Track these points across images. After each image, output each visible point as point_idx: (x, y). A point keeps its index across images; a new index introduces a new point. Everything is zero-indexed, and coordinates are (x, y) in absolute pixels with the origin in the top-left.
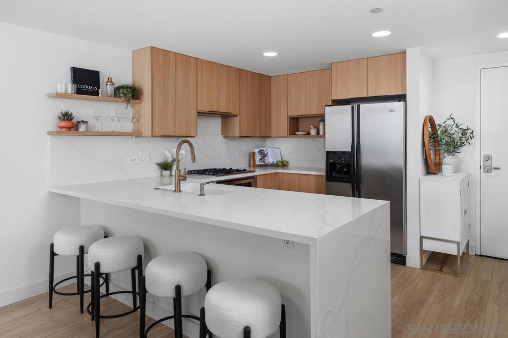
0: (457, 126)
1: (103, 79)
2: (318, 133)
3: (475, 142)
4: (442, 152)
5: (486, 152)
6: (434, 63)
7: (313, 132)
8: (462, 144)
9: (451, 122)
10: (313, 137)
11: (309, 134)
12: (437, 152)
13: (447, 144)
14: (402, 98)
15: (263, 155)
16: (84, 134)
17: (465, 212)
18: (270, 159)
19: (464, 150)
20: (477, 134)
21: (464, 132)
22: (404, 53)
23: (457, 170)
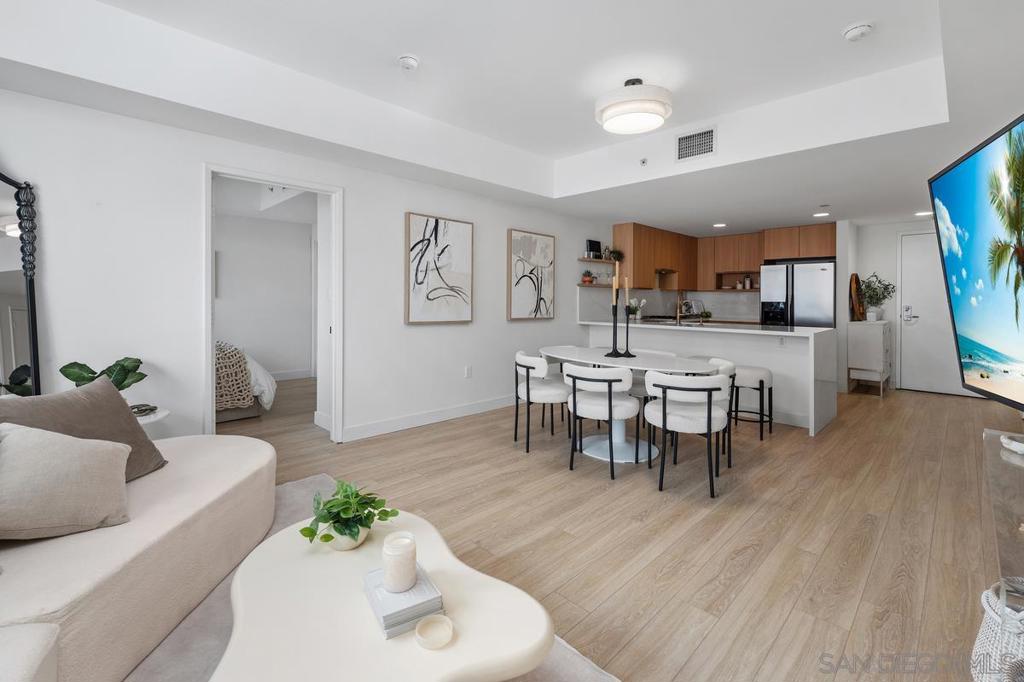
0: (880, 282)
1: (603, 248)
2: (744, 287)
3: (897, 295)
4: (865, 303)
5: (906, 303)
6: (858, 231)
7: (739, 286)
8: (885, 297)
9: (874, 279)
10: (740, 291)
11: (734, 288)
12: (861, 304)
13: (871, 297)
14: (832, 259)
15: (689, 307)
16: (595, 286)
17: (887, 351)
18: (695, 311)
19: (886, 301)
20: (898, 289)
21: (886, 287)
22: (835, 223)
23: (880, 318)
